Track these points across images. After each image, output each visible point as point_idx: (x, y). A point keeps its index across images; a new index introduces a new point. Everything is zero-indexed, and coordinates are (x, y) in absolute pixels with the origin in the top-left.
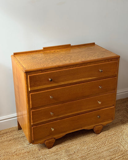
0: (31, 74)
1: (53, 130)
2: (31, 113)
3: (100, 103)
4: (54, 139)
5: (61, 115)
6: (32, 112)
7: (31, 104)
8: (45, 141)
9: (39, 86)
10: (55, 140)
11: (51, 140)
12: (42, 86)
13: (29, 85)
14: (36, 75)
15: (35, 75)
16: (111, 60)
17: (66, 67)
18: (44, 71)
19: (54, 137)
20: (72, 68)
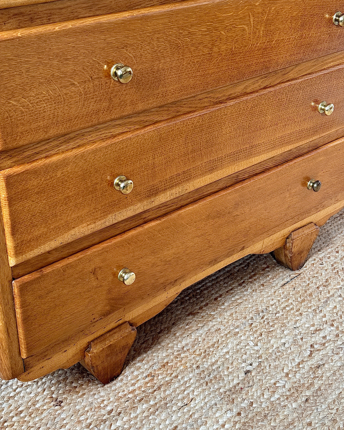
1: (130, 278)
4: (129, 328)
5: (165, 190)
8: (88, 346)
11: (116, 338)
19: (131, 315)
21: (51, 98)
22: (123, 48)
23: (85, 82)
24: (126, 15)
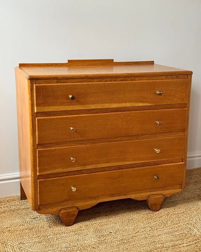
0: (40, 83)
1: (74, 189)
2: (37, 152)
3: (157, 151)
5: (89, 165)
6: (39, 151)
7: (37, 136)
8: (61, 210)
9: (53, 105)
10: (77, 211)
11: (71, 210)
12: (57, 107)
13: (35, 102)
14: (48, 86)
15: (46, 86)
16: (177, 78)
17: (99, 80)
18: (62, 81)
19: (77, 205)
20: (110, 81)
24: (76, 116)
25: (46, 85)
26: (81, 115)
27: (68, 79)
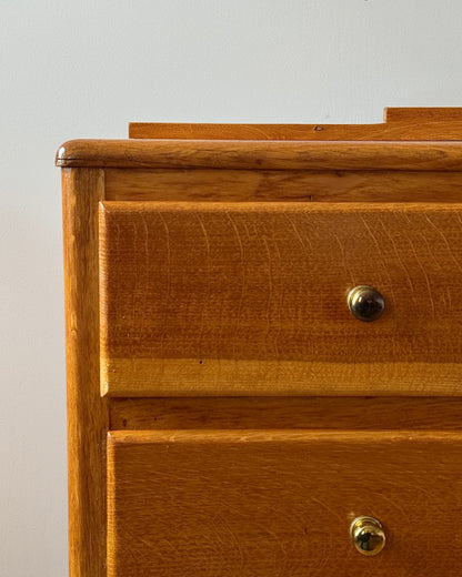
7: (110, 562)
9: (224, 353)
12: (253, 366)
18: (293, 186)
21: (218, 549)
22: (380, 492)
23: (292, 535)
24: (392, 436)
25: (186, 206)
26: (432, 436)
27: (338, 173)
